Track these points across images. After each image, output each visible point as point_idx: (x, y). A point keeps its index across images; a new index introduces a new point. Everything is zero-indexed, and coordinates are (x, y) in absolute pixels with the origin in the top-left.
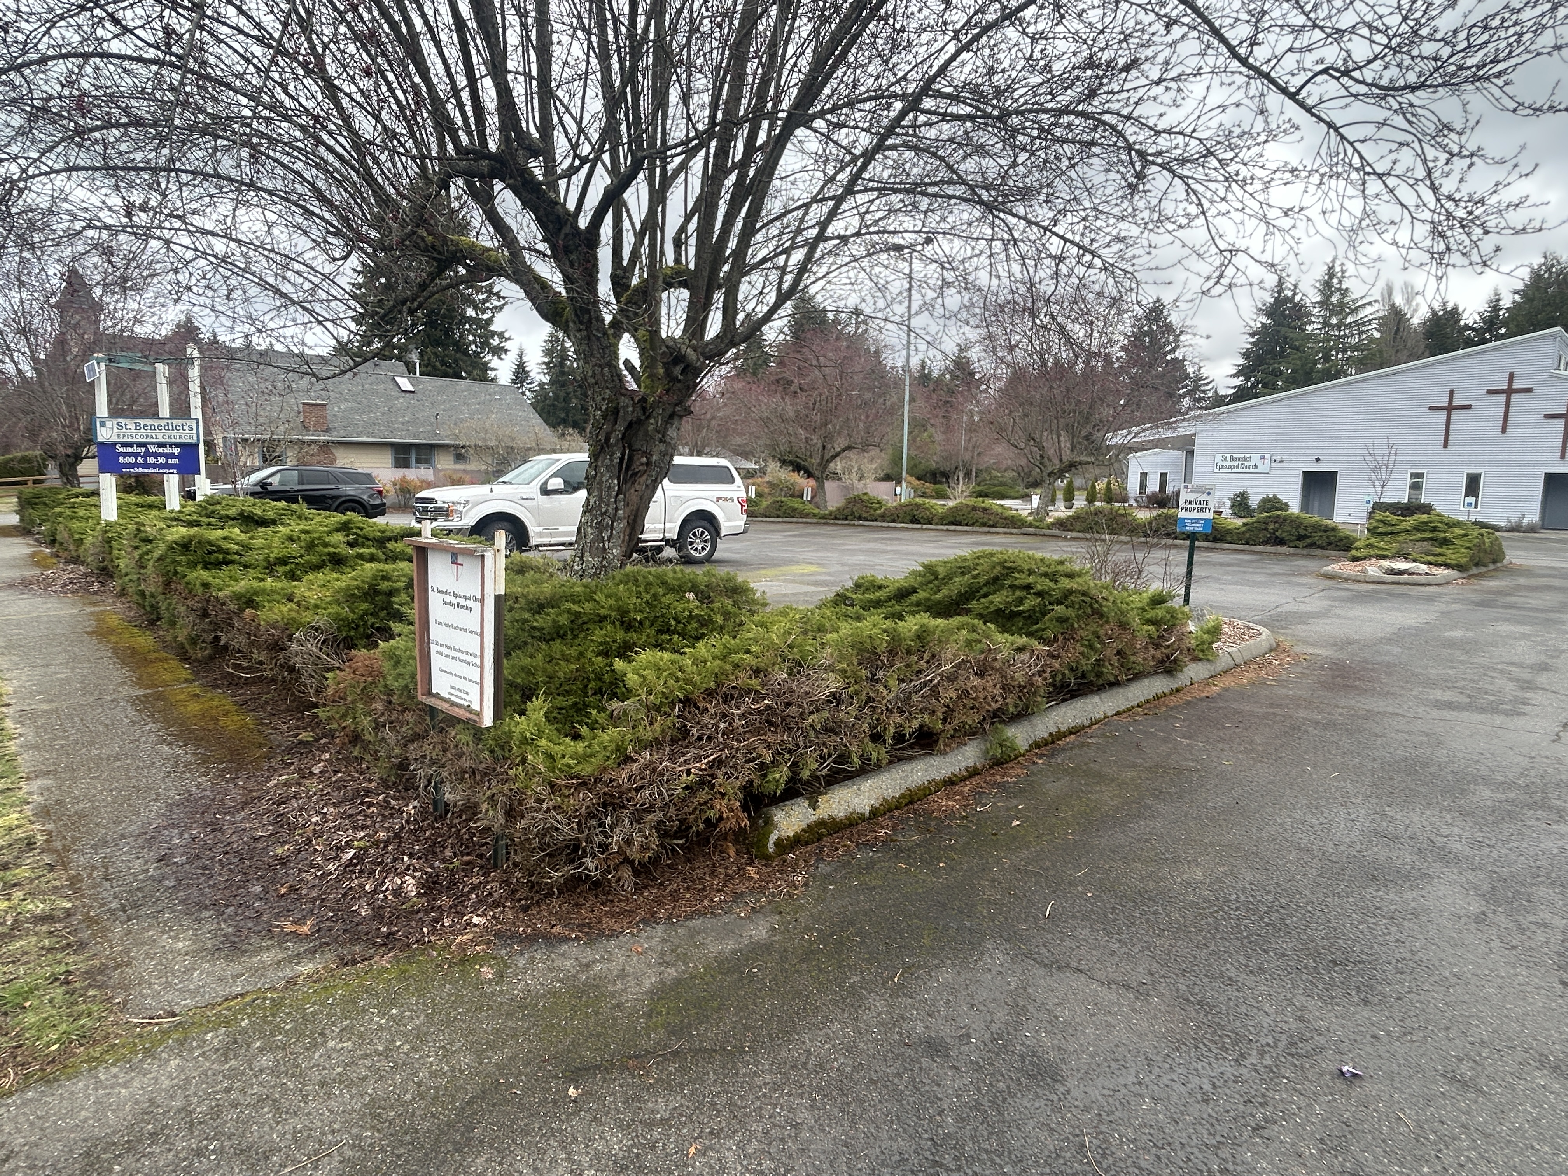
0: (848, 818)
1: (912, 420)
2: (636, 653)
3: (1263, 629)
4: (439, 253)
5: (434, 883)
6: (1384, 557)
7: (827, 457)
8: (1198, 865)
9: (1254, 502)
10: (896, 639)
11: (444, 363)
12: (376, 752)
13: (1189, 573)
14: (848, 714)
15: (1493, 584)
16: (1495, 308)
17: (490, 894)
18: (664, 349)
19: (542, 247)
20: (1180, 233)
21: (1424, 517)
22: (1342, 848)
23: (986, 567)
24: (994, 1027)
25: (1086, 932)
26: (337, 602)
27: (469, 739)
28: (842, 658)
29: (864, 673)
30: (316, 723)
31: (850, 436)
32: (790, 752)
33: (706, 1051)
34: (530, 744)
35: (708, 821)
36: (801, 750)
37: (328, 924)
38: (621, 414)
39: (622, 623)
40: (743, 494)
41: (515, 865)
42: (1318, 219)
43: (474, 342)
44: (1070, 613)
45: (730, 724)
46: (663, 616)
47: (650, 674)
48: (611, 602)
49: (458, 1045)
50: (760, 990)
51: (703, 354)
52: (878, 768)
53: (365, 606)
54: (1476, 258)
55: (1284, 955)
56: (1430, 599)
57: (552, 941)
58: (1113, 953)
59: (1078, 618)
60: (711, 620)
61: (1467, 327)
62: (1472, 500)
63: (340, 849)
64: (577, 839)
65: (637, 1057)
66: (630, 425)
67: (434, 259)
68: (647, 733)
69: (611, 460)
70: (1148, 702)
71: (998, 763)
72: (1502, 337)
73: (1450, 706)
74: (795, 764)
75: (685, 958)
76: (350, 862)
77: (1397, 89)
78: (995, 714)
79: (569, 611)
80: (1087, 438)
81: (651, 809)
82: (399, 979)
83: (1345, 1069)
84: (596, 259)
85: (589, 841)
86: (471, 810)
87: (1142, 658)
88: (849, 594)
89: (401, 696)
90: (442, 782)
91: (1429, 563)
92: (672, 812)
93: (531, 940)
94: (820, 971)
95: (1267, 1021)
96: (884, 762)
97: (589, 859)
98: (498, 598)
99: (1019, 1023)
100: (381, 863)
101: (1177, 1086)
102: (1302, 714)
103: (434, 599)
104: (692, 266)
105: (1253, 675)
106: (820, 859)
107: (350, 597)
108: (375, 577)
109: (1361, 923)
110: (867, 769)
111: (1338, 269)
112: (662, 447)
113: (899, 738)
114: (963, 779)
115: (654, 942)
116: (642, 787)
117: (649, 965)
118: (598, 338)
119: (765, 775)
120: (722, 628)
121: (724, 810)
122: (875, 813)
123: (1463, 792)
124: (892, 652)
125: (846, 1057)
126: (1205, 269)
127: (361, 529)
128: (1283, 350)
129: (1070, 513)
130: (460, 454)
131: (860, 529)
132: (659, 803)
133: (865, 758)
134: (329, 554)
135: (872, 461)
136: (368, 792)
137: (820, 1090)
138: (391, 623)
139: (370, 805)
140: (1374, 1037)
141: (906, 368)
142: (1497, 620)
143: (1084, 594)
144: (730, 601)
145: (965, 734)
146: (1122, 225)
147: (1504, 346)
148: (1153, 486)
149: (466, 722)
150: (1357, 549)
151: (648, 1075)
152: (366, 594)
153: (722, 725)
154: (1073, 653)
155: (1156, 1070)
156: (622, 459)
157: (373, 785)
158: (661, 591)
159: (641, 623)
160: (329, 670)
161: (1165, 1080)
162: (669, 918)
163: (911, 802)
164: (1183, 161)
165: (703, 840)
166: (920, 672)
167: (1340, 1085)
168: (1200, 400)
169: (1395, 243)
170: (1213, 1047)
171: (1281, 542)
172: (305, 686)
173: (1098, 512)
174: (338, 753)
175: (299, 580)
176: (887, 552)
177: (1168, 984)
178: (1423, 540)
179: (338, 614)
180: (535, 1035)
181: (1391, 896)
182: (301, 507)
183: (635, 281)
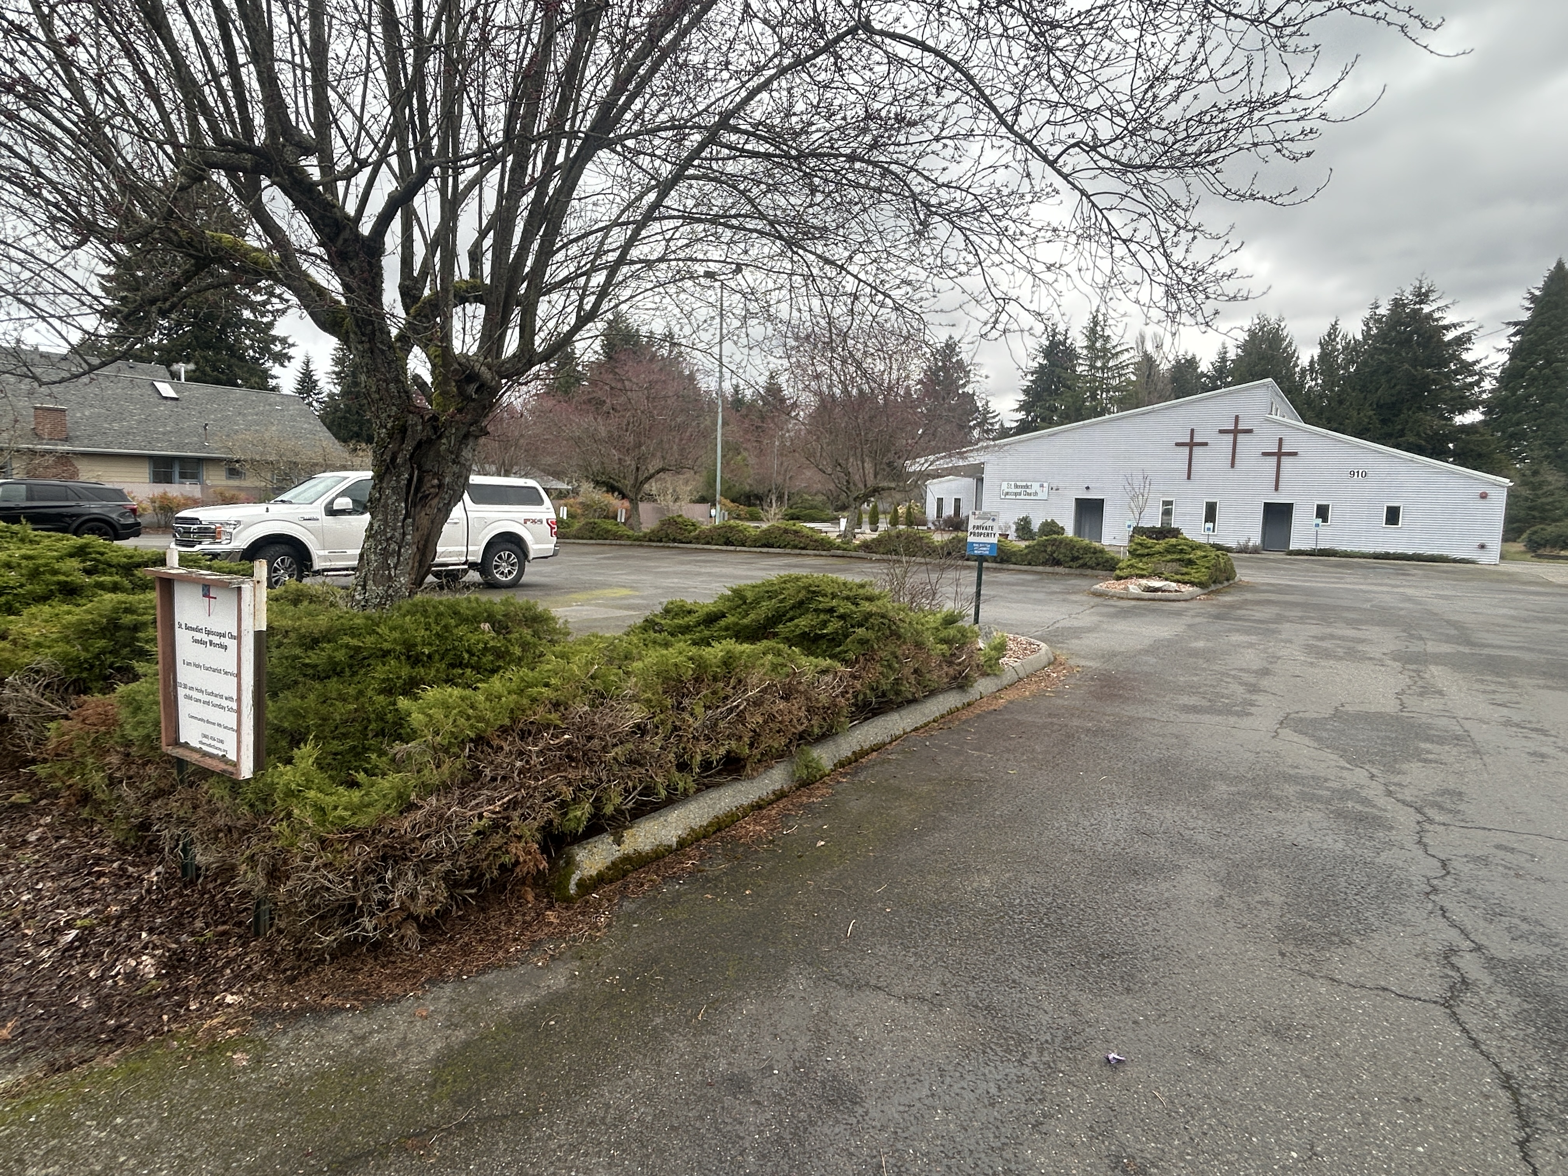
0: (655, 851)
1: (725, 444)
2: (424, 690)
3: (1042, 645)
4: (197, 250)
5: (180, 960)
6: (1142, 576)
7: (641, 478)
8: (986, 872)
9: (1036, 526)
10: (701, 665)
11: (215, 368)
12: (111, 812)
13: (978, 594)
14: (653, 744)
15: (1227, 599)
16: (1223, 360)
17: (249, 967)
18: (456, 366)
19: (320, 251)
20: (960, 280)
21: (1173, 541)
22: (1109, 846)
23: (791, 591)
24: (796, 1056)
25: (885, 948)
26: (66, 640)
27: (226, 793)
28: (647, 687)
29: (669, 702)
30: (33, 781)
31: (664, 458)
32: (592, 787)
33: (496, 1118)
34: (297, 797)
35: (503, 867)
36: (605, 785)
37: (36, 1023)
38: (409, 432)
39: (409, 657)
40: (553, 516)
41: (280, 931)
42: (1075, 275)
43: (252, 347)
44: (871, 635)
45: (527, 762)
46: (455, 648)
47: (438, 714)
48: (396, 635)
49: (199, 1151)
50: (557, 1044)
51: (498, 373)
52: (686, 796)
53: (102, 643)
54: (1200, 319)
55: (1060, 953)
56: (1179, 614)
57: (319, 1013)
58: (909, 967)
59: (878, 639)
60: (508, 652)
61: (1203, 375)
62: (1210, 525)
63: (58, 931)
64: (353, 898)
65: (417, 1135)
66: (419, 445)
67: (190, 255)
68: (433, 776)
69: (398, 482)
70: (942, 716)
71: (805, 784)
72: (1229, 385)
73: (1195, 709)
74: (598, 799)
75: (475, 1018)
76: (70, 947)
77: (1134, 167)
78: (801, 736)
79: (347, 646)
80: (889, 464)
81: (438, 859)
82: (127, 1081)
83: (1111, 1056)
84: (381, 268)
85: (366, 898)
86: (227, 872)
87: (937, 675)
88: (658, 620)
89: (141, 746)
90: (192, 842)
91: (1178, 581)
92: (462, 860)
93: (297, 1015)
94: (622, 1016)
95: (1045, 1019)
96: (691, 791)
97: (366, 919)
98: (258, 635)
99: (820, 1048)
100: (111, 943)
101: (967, 1094)
102: (1076, 722)
103: (182, 638)
104: (488, 281)
105: (1034, 687)
106: (624, 897)
107: (84, 633)
108: (115, 610)
109: (1124, 916)
110: (674, 799)
111: (1101, 318)
112: (456, 468)
113: (706, 765)
114: (771, 803)
115: (441, 1004)
116: (428, 836)
117: (435, 1030)
118: (383, 351)
119: (566, 814)
120: (520, 659)
121: (521, 853)
122: (682, 843)
123: (1205, 787)
124: (698, 680)
125: (646, 1106)
126: (984, 315)
127: (102, 554)
128: (1057, 389)
129: (875, 535)
130: (233, 469)
131: (674, 551)
132: (447, 852)
133: (671, 788)
134: (58, 583)
135: (687, 483)
136: (98, 859)
137: (618, 1145)
138: (134, 663)
139: (100, 874)
140: (1135, 1022)
141: (720, 391)
142: (1229, 631)
143: (883, 617)
144: (530, 631)
145: (772, 758)
146: (911, 268)
147: (1230, 393)
148: (949, 511)
149: (221, 775)
150: (1121, 569)
151: (429, 1155)
152: (103, 629)
153: (518, 764)
154: (873, 673)
155: (948, 1080)
156: (410, 481)
157: (105, 851)
158: (453, 622)
159: (429, 656)
160: (53, 719)
161: (956, 1088)
162: (459, 975)
163: (719, 830)
164: (961, 214)
165: (499, 886)
166: (726, 698)
167: (1107, 1072)
168: (987, 431)
169: (1137, 302)
170: (998, 1050)
171: (1057, 563)
172: (20, 738)
173: (899, 535)
174: (63, 815)
175: (18, 613)
176: (699, 574)
177: (959, 993)
178: (1172, 561)
179: (67, 654)
180: (296, 1126)
181: (1150, 889)
182: (25, 528)
183: (427, 292)
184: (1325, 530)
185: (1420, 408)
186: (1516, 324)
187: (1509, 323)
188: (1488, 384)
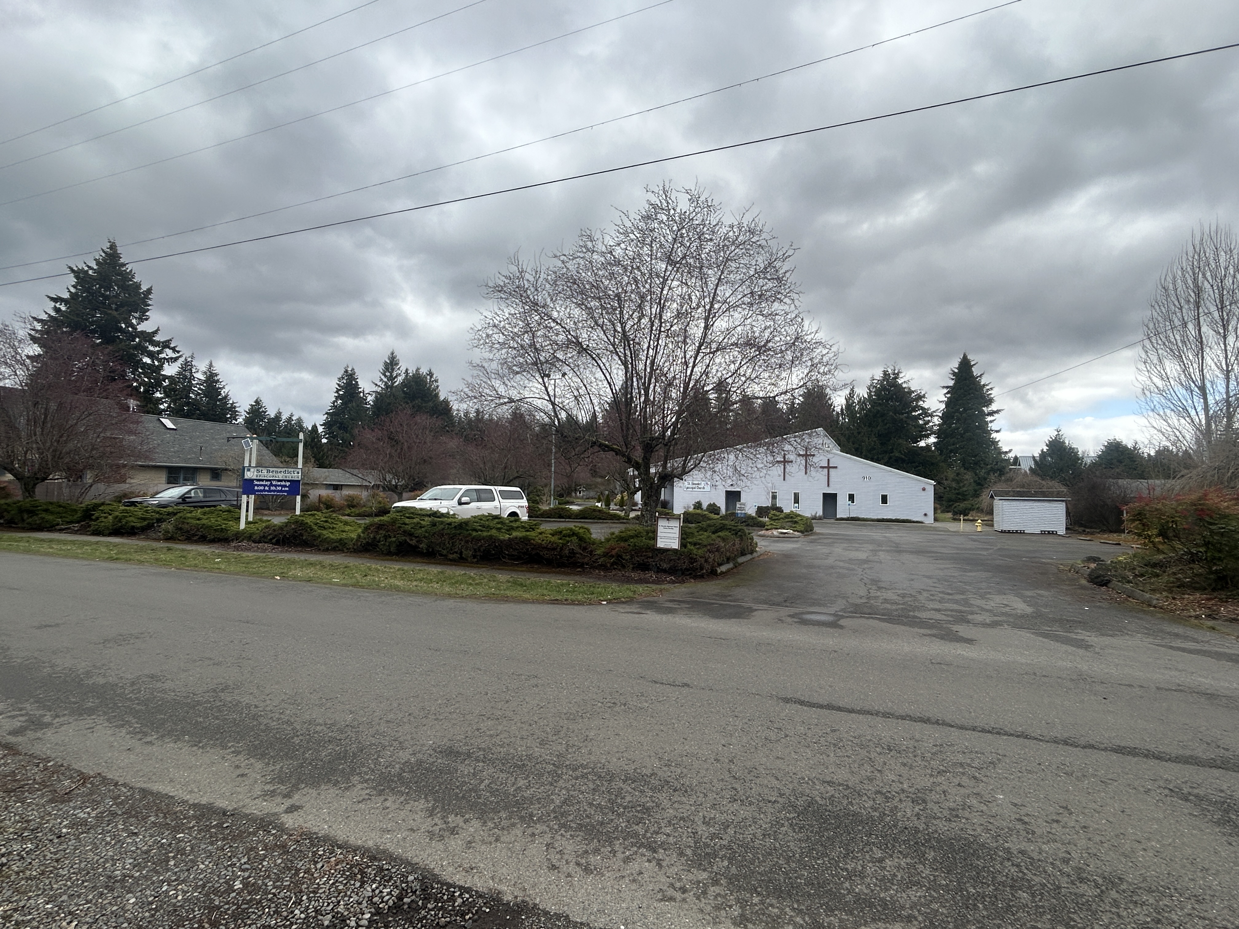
6: (777, 529)
21: (781, 512)
56: (796, 542)
62: (797, 505)
91: (793, 530)
130: (216, 474)
142: (817, 546)
147: (802, 435)
150: (767, 526)
178: (788, 522)
184: (853, 506)
185: (900, 437)
186: (947, 387)
187: (944, 387)
188: (936, 420)
